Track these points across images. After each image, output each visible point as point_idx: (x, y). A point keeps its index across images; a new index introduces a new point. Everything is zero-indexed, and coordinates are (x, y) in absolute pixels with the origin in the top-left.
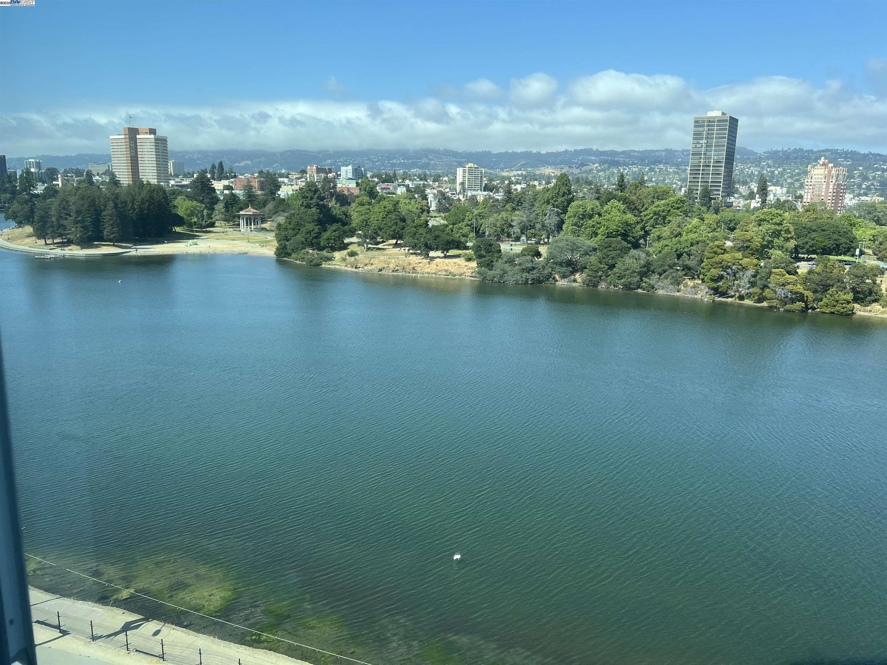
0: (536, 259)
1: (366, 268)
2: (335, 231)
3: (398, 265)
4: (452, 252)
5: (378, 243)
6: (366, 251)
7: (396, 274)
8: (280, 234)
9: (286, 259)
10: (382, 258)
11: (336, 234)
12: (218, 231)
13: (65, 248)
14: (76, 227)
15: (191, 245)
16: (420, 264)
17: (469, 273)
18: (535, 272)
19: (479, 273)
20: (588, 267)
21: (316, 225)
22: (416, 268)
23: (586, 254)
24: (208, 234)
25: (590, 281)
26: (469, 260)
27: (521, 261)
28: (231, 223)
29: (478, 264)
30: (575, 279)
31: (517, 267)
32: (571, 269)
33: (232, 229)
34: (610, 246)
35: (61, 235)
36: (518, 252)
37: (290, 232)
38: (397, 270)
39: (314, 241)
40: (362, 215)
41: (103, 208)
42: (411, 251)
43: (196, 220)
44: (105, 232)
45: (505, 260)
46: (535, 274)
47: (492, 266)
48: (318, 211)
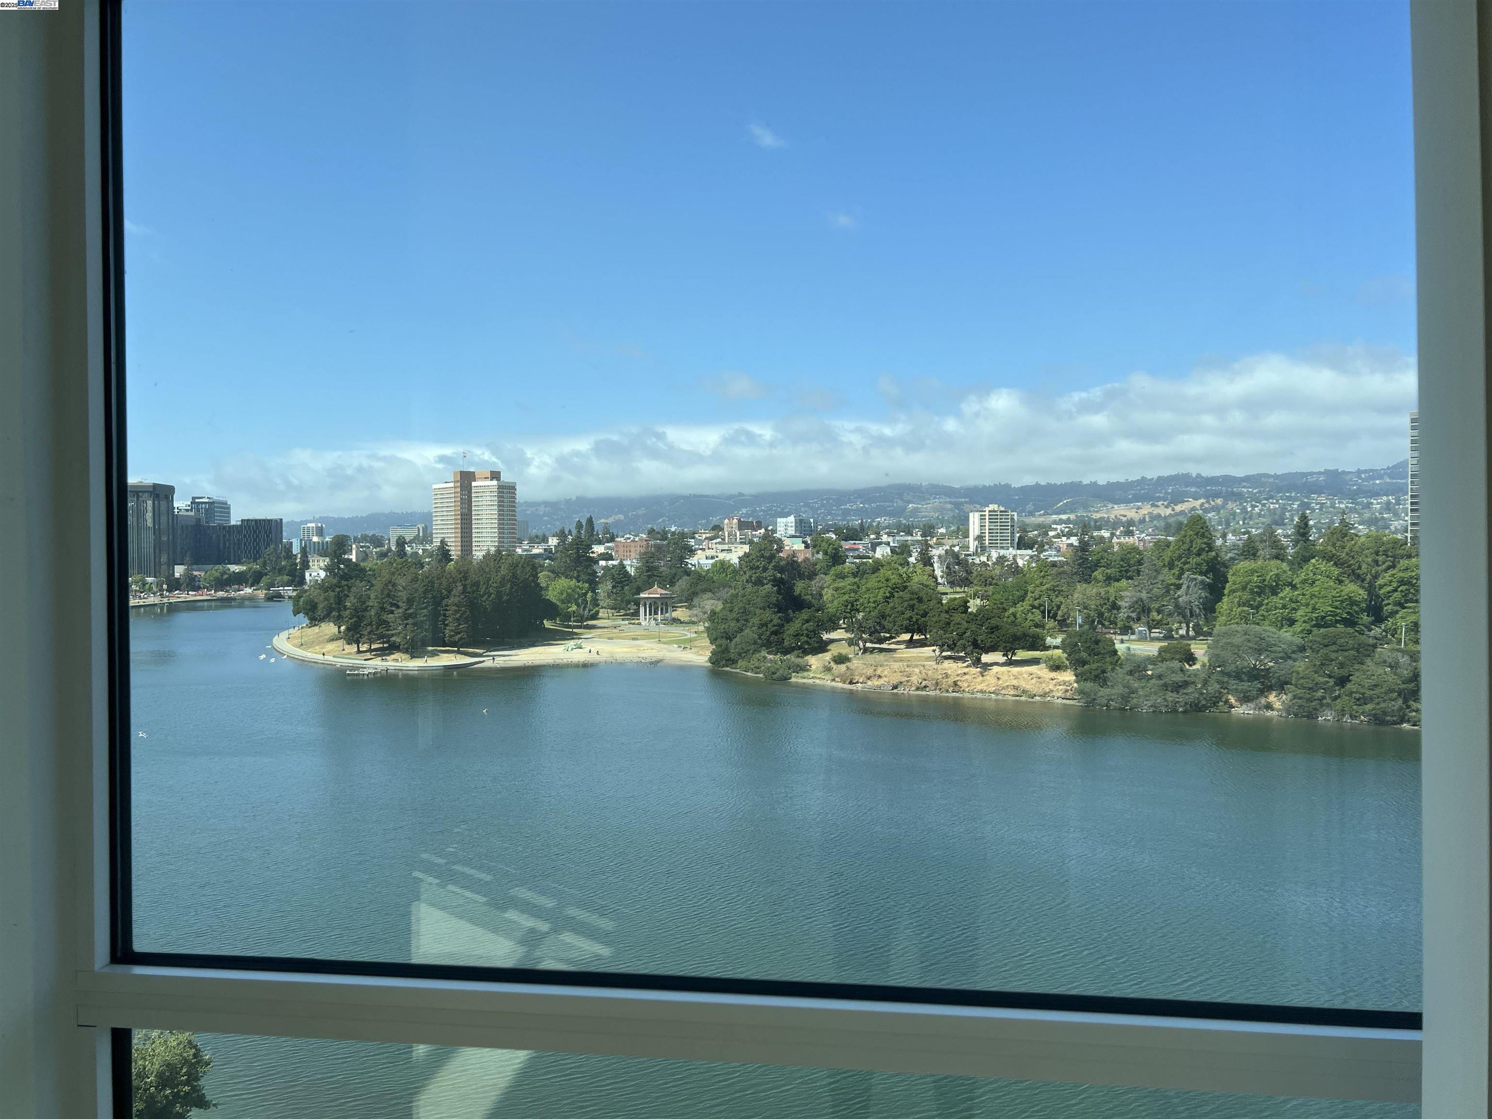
0: (1187, 667)
1: (869, 683)
2: (807, 621)
3: (925, 677)
4: (1021, 655)
5: (881, 641)
6: (862, 653)
7: (924, 693)
8: (715, 629)
9: (728, 669)
10: (896, 666)
11: (811, 625)
12: (606, 625)
13: (388, 658)
14: (407, 624)
15: (572, 649)
16: (967, 677)
17: (1059, 691)
18: (1190, 690)
19: (1081, 692)
20: (1293, 682)
21: (775, 613)
22: (959, 683)
23: (1287, 657)
24: (592, 631)
25: (1300, 706)
26: (1056, 667)
27: (1159, 671)
28: (622, 612)
29: (1076, 676)
30: (1269, 703)
31: (1153, 681)
32: (1259, 686)
33: (627, 622)
34: (1334, 643)
35: (380, 637)
36: (1151, 654)
37: (733, 624)
38: (925, 687)
39: (773, 638)
40: (844, 594)
41: (445, 592)
42: (944, 654)
43: (574, 608)
44: (447, 631)
45: (1128, 668)
46: (1191, 694)
47: (1105, 680)
48: (775, 588)
